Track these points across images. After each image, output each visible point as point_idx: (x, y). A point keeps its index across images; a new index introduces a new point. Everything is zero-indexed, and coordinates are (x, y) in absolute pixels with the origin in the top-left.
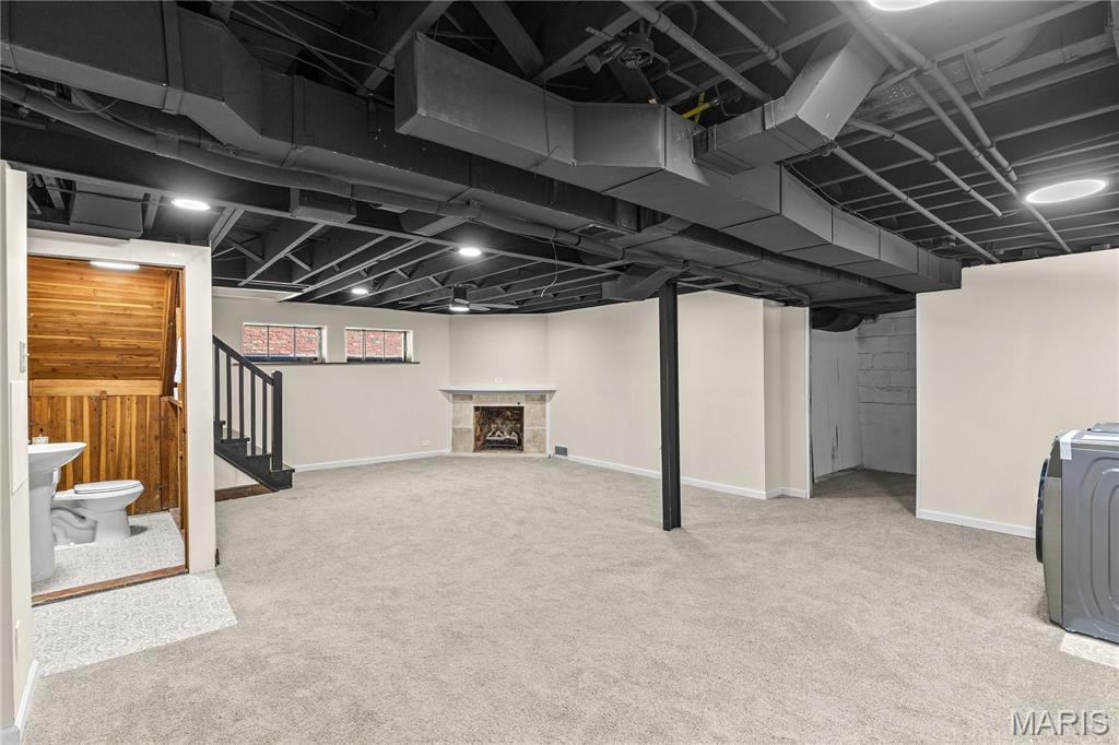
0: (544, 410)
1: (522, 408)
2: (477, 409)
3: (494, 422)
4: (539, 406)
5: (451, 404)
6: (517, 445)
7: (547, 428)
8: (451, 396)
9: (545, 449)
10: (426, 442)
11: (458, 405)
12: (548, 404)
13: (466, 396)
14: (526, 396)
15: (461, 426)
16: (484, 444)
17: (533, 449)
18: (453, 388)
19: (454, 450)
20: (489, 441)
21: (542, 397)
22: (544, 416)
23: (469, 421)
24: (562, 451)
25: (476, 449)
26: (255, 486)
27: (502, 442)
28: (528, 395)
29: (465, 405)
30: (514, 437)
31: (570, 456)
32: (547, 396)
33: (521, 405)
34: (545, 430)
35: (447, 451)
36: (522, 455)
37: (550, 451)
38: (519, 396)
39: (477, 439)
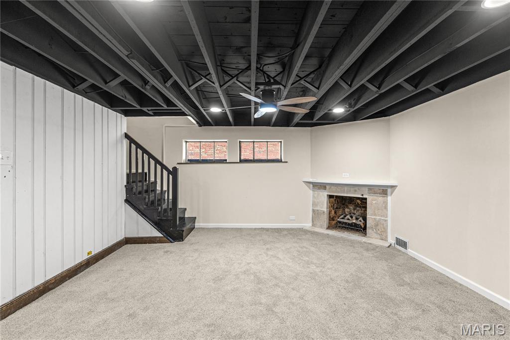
0: (386, 203)
1: (366, 199)
2: (330, 197)
3: (347, 207)
4: (380, 199)
5: (311, 192)
6: (362, 229)
7: (389, 219)
8: (311, 185)
9: (386, 237)
10: (292, 217)
11: (316, 192)
12: (389, 198)
13: (321, 186)
14: (370, 189)
15: (318, 208)
16: (335, 223)
17: (375, 235)
18: (311, 180)
19: (313, 225)
20: (340, 222)
21: (384, 191)
22: (386, 208)
23: (324, 205)
24: (402, 243)
25: (329, 228)
26: (161, 237)
27: (349, 224)
28: (371, 188)
29: (321, 193)
30: (360, 222)
31: (410, 251)
32: (389, 190)
33: (364, 196)
34: (386, 221)
35: (308, 225)
36: (363, 239)
37: (392, 240)
38: (363, 189)
39: (331, 219)
